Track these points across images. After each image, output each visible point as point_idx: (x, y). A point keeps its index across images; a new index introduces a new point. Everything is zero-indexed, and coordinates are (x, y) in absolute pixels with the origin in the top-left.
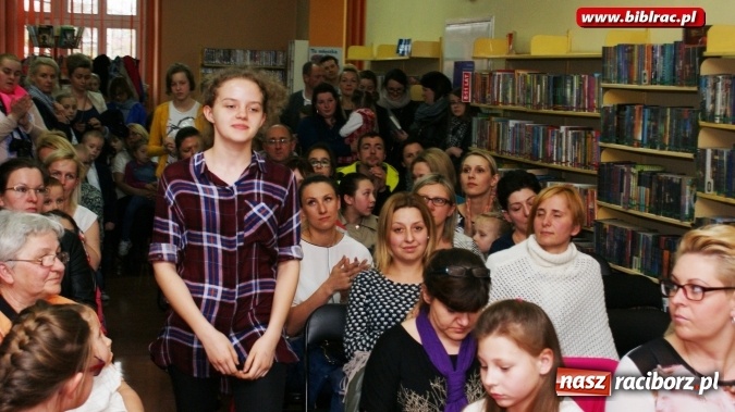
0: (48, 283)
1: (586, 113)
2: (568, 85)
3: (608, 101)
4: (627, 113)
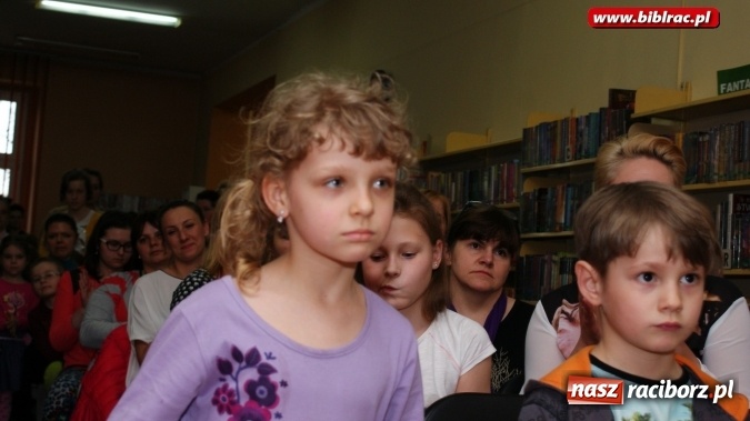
1: (505, 205)
2: (486, 178)
3: (528, 187)
4: (549, 196)
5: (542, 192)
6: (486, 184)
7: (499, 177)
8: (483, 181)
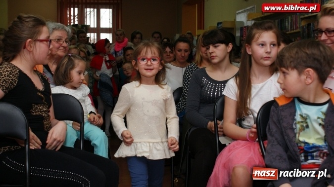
0: (59, 51)
1: (295, 31)
2: (287, 21)
3: (303, 24)
4: (312, 26)
5: (309, 25)
6: (287, 23)
7: (292, 20)
8: (286, 22)
